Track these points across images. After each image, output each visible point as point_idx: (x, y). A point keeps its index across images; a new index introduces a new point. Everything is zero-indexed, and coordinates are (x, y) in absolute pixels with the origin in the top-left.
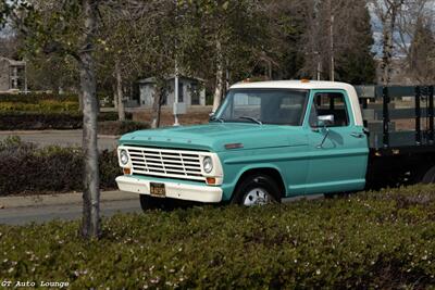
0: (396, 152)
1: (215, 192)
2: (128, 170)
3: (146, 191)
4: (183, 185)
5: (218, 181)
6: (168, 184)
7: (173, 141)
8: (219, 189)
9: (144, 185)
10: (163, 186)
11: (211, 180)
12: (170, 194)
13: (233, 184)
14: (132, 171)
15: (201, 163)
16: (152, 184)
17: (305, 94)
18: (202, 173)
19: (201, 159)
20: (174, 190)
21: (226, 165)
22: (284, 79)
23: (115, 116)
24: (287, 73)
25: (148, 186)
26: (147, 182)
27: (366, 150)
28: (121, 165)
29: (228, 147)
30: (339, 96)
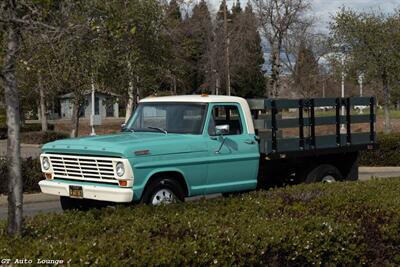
0: (283, 156)
1: (127, 193)
2: (49, 175)
3: (66, 193)
4: (99, 188)
5: (129, 183)
6: (85, 187)
7: (89, 148)
8: (131, 191)
9: (64, 188)
10: (81, 188)
11: (123, 183)
12: (87, 195)
13: (143, 186)
14: (53, 175)
15: (114, 168)
16: (71, 187)
17: (204, 106)
18: (116, 176)
19: (114, 164)
20: (91, 192)
21: (136, 169)
22: (187, 94)
23: (39, 127)
24: (190, 89)
25: (68, 189)
26: (66, 185)
27: (258, 155)
28: (43, 170)
29: (138, 154)
30: (234, 108)
